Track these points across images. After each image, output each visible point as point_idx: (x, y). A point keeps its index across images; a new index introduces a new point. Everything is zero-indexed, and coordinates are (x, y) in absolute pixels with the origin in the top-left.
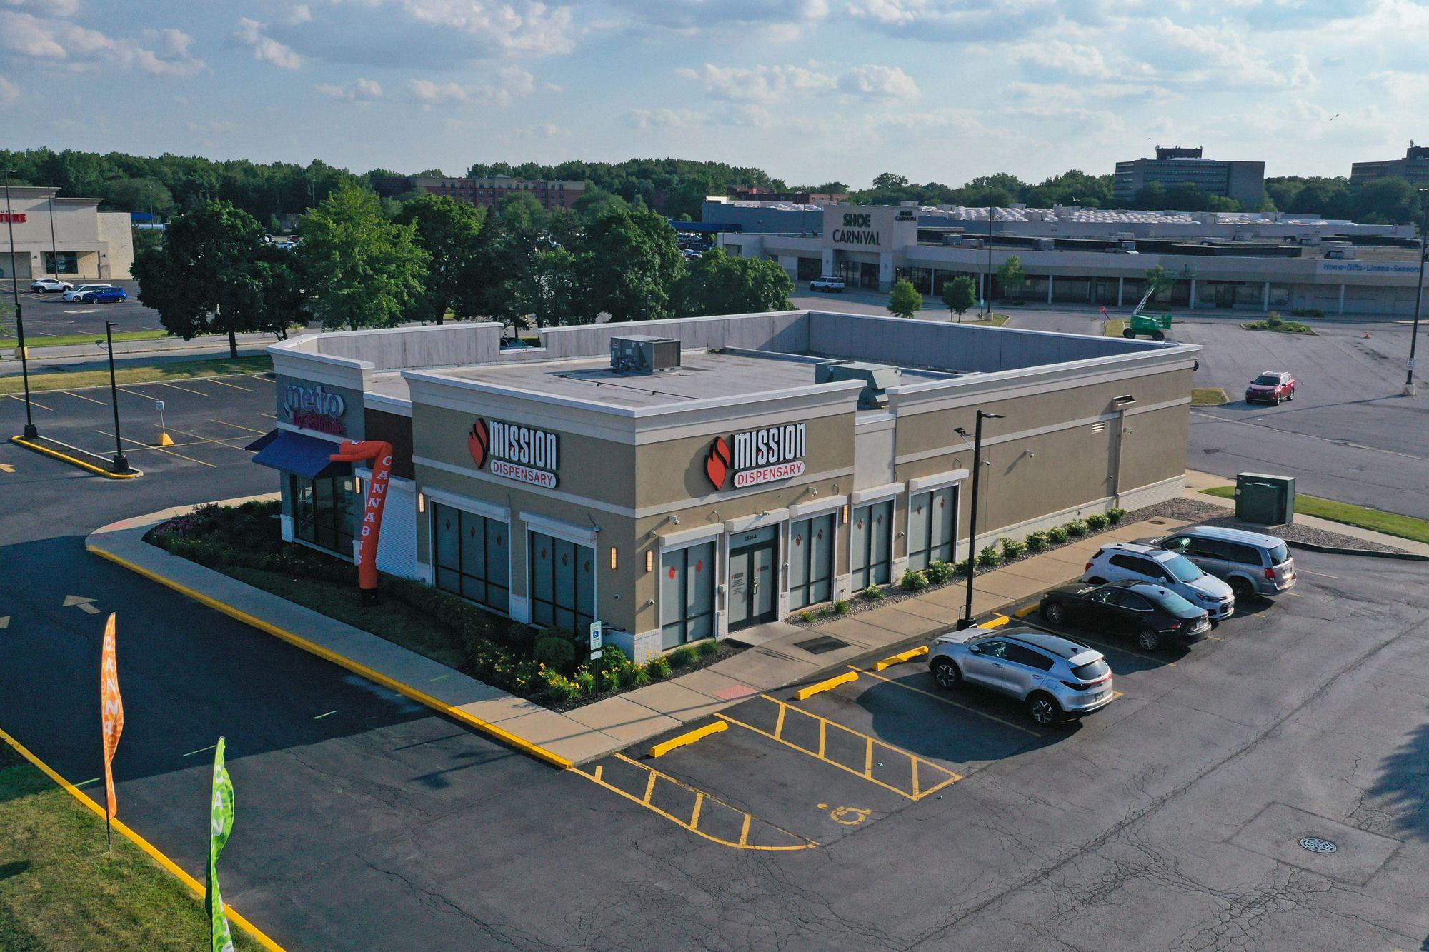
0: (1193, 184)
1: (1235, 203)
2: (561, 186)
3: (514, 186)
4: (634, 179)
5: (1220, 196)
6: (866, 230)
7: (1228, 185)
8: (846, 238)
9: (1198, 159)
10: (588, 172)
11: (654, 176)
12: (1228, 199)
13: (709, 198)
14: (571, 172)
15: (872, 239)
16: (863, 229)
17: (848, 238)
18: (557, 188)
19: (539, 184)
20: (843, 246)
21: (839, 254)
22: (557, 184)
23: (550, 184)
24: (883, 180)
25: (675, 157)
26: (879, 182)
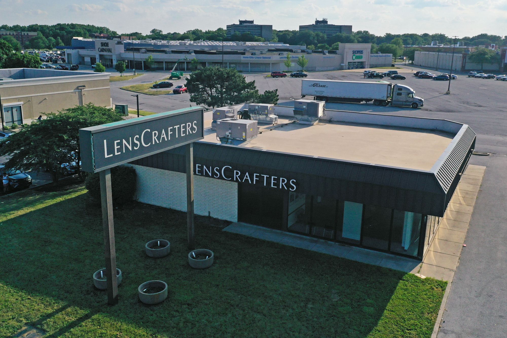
0: (249, 33)
1: (263, 39)
2: (28, 34)
3: (8, 34)
4: (58, 31)
5: (258, 37)
6: (108, 48)
7: (261, 33)
8: (102, 50)
9: (252, 24)
10: (40, 29)
11: (66, 30)
12: (261, 38)
13: (74, 38)
14: (32, 28)
15: (110, 51)
16: (107, 47)
17: (103, 51)
18: (26, 34)
19: (18, 33)
20: (102, 53)
21: (101, 56)
22: (26, 33)
23: (23, 33)
24: (153, 31)
25: (74, 23)
26: (152, 32)
